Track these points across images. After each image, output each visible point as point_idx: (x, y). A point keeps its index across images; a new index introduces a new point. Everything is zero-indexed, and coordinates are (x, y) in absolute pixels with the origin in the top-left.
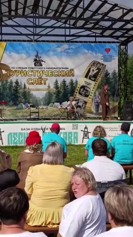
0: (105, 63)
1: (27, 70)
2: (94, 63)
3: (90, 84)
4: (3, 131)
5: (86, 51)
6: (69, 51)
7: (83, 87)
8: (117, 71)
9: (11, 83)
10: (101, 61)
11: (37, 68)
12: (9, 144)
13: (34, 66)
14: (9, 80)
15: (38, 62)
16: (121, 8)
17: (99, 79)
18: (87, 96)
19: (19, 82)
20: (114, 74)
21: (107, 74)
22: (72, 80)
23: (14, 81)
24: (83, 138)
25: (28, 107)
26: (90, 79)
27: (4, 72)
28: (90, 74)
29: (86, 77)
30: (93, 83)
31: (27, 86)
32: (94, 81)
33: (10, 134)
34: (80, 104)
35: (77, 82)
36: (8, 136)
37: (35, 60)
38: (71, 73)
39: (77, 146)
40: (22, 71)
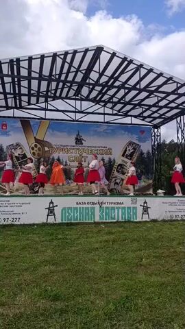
0: (140, 144)
1: (69, 147)
2: (130, 144)
3: (127, 163)
4: (57, 206)
5: (123, 132)
6: (108, 131)
7: (120, 165)
8: (151, 152)
9: (53, 159)
10: (137, 142)
11: (78, 146)
12: (62, 220)
13: (75, 144)
14: (51, 157)
15: (79, 141)
16: (175, 82)
17: (135, 158)
18: (124, 174)
19: (61, 159)
20: (148, 153)
21: (142, 153)
22: (110, 159)
23: (56, 158)
24: (143, 214)
25: (68, 183)
26: (127, 157)
27: (46, 149)
28: (127, 153)
29: (123, 155)
30: (129, 161)
31: (68, 163)
32: (130, 159)
33: (64, 208)
34: (118, 181)
35: (114, 160)
36: (62, 211)
37: (77, 139)
38: (109, 151)
39: (137, 222)
40: (63, 148)
